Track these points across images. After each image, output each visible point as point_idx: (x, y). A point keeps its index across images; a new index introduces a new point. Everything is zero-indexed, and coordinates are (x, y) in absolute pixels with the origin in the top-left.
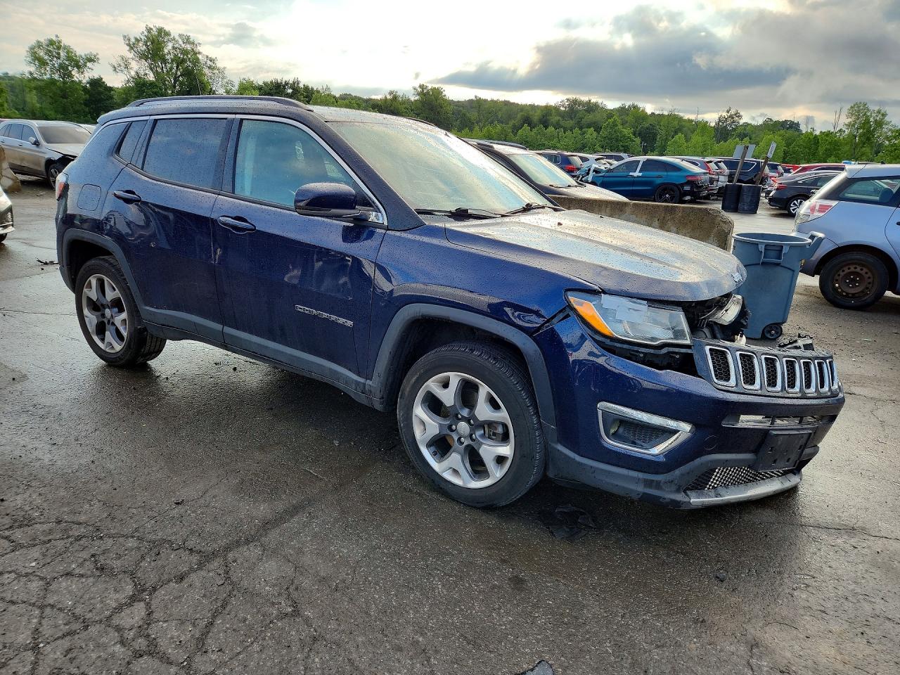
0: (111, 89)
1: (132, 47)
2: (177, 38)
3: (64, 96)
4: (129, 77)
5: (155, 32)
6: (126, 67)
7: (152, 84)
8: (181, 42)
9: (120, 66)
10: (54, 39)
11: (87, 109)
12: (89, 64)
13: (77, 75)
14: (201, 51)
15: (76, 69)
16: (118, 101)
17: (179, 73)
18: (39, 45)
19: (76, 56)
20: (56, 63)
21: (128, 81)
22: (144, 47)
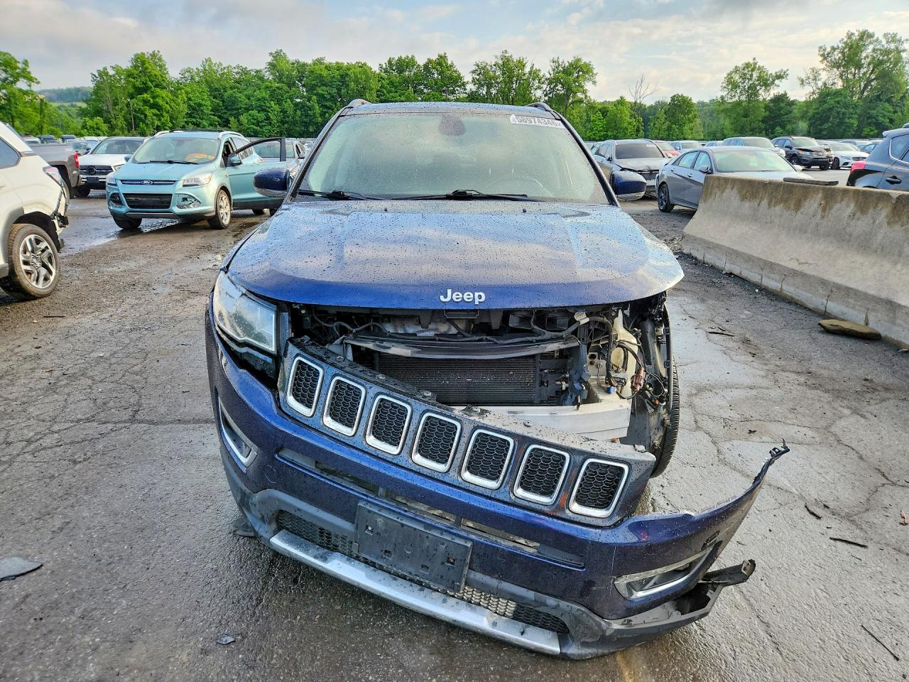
0: (793, 103)
1: (825, 57)
2: (881, 38)
3: (746, 116)
4: (814, 88)
5: (856, 37)
6: (815, 79)
7: (837, 93)
8: (884, 42)
9: (809, 78)
10: (751, 62)
11: (763, 126)
12: (777, 82)
13: (763, 94)
14: (906, 48)
15: (763, 88)
16: (798, 115)
17: (873, 77)
18: (736, 70)
19: (767, 75)
20: (747, 84)
21: (813, 93)
22: (840, 55)
